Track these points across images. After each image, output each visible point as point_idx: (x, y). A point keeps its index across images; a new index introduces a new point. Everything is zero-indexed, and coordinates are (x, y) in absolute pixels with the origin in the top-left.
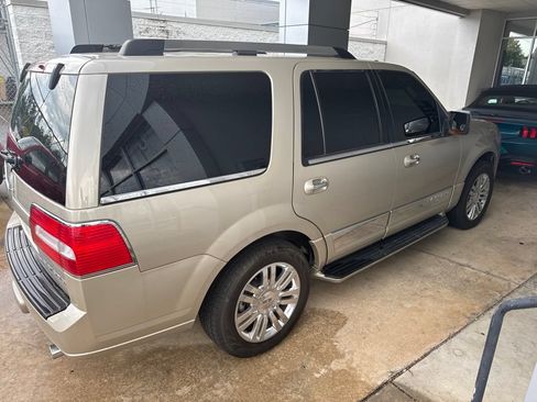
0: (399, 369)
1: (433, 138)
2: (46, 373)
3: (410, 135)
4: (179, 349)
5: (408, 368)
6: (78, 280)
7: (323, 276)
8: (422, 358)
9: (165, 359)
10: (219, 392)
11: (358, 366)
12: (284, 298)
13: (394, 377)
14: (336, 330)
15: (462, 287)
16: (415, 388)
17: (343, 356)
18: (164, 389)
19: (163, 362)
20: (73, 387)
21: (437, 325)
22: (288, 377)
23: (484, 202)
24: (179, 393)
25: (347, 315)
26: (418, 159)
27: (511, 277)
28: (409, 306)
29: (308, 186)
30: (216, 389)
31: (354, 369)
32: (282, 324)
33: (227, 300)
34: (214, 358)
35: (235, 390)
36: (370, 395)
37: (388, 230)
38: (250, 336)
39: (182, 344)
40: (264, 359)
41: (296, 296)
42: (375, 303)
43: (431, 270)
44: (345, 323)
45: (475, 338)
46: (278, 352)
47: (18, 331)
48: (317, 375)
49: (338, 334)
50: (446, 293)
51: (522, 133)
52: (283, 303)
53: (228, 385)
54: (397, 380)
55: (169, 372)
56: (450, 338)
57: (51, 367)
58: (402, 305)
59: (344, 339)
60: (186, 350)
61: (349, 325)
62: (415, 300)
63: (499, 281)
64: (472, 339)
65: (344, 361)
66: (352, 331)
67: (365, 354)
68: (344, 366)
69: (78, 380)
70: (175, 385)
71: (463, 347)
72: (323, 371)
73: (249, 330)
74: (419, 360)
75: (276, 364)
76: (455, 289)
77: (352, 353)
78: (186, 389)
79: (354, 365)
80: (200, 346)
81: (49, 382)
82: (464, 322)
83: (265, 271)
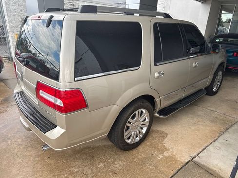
0: (194, 155)
1: (202, 55)
2: (37, 159)
3: (192, 54)
4: (96, 147)
5: (198, 155)
6: (63, 115)
7: (158, 115)
8: (203, 150)
9: (90, 151)
10: (117, 166)
11: (176, 154)
12: (143, 125)
13: (192, 159)
14: (164, 139)
15: (214, 120)
16: (202, 163)
17: (168, 150)
18: (92, 165)
19: (89, 153)
20: (51, 164)
21: (207, 137)
22: (146, 159)
23: (219, 84)
24: (99, 166)
25: (167, 132)
26: (198, 64)
27: (235, 116)
28: (193, 128)
29: (156, 75)
30: (116, 165)
31: (175, 155)
32: (141, 136)
33: (122, 125)
34: (112, 151)
35: (124, 165)
36: (183, 166)
37: (184, 95)
38: (129, 141)
39: (97, 145)
40: (134, 151)
41: (148, 124)
42: (178, 127)
43: (200, 113)
44: (167, 136)
45: (224, 142)
46: (140, 148)
47: (20, 140)
48: (159, 158)
49: (165, 140)
50: (208, 123)
51: (233, 54)
52: (142, 127)
53: (120, 162)
54: (194, 160)
55: (93, 157)
56: (213, 141)
57: (38, 156)
58: (190, 128)
59: (168, 143)
60: (98, 148)
61: (169, 136)
62: (196, 126)
63: (230, 118)
64: (222, 142)
65: (170, 152)
66: (170, 139)
67: (178, 149)
68: (170, 154)
69: (52, 161)
70: (97, 163)
71: (219, 145)
72: (161, 156)
73: (128, 138)
74: (202, 151)
75: (140, 153)
76: (212, 121)
77: (172, 148)
78: (102, 165)
79: (174, 154)
80: (105, 146)
81: (39, 163)
82: (218, 135)
83: (136, 112)
